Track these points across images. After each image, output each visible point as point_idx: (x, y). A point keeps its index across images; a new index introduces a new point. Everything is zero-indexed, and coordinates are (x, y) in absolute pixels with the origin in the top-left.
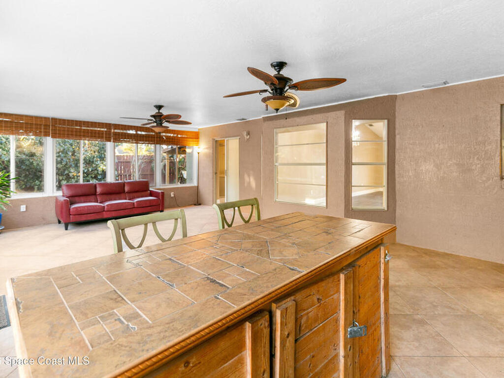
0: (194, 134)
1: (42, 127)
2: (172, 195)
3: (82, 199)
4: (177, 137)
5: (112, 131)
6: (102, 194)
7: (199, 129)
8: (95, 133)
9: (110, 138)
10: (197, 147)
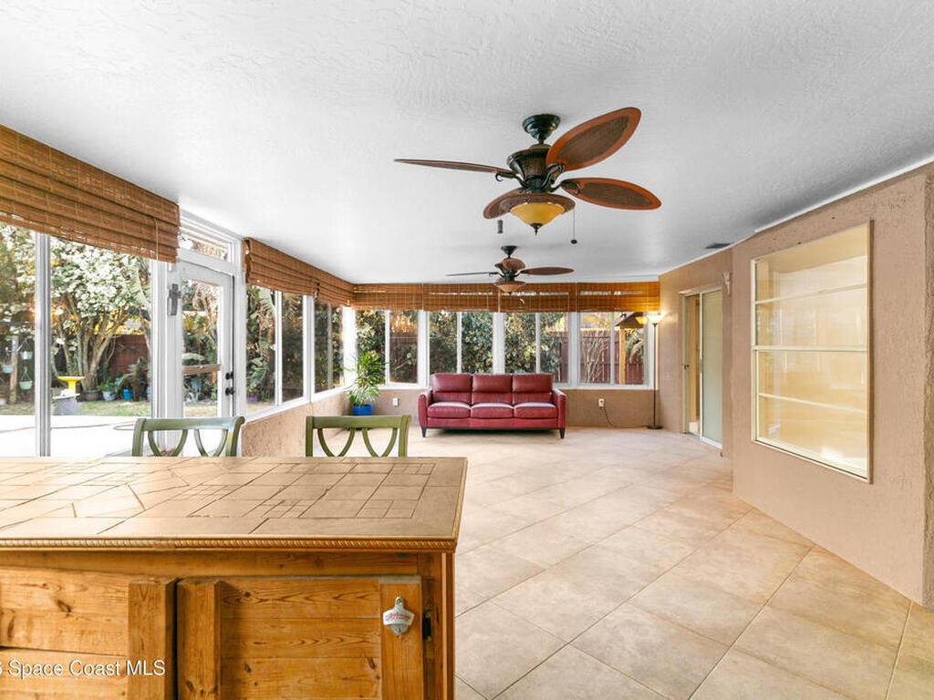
0: (647, 288)
1: (414, 297)
2: (601, 405)
3: (452, 396)
4: (612, 295)
5: (499, 295)
6: (480, 391)
7: (659, 277)
8: (476, 300)
9: (496, 305)
10: (656, 312)
